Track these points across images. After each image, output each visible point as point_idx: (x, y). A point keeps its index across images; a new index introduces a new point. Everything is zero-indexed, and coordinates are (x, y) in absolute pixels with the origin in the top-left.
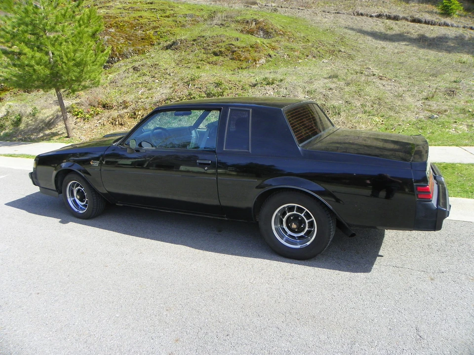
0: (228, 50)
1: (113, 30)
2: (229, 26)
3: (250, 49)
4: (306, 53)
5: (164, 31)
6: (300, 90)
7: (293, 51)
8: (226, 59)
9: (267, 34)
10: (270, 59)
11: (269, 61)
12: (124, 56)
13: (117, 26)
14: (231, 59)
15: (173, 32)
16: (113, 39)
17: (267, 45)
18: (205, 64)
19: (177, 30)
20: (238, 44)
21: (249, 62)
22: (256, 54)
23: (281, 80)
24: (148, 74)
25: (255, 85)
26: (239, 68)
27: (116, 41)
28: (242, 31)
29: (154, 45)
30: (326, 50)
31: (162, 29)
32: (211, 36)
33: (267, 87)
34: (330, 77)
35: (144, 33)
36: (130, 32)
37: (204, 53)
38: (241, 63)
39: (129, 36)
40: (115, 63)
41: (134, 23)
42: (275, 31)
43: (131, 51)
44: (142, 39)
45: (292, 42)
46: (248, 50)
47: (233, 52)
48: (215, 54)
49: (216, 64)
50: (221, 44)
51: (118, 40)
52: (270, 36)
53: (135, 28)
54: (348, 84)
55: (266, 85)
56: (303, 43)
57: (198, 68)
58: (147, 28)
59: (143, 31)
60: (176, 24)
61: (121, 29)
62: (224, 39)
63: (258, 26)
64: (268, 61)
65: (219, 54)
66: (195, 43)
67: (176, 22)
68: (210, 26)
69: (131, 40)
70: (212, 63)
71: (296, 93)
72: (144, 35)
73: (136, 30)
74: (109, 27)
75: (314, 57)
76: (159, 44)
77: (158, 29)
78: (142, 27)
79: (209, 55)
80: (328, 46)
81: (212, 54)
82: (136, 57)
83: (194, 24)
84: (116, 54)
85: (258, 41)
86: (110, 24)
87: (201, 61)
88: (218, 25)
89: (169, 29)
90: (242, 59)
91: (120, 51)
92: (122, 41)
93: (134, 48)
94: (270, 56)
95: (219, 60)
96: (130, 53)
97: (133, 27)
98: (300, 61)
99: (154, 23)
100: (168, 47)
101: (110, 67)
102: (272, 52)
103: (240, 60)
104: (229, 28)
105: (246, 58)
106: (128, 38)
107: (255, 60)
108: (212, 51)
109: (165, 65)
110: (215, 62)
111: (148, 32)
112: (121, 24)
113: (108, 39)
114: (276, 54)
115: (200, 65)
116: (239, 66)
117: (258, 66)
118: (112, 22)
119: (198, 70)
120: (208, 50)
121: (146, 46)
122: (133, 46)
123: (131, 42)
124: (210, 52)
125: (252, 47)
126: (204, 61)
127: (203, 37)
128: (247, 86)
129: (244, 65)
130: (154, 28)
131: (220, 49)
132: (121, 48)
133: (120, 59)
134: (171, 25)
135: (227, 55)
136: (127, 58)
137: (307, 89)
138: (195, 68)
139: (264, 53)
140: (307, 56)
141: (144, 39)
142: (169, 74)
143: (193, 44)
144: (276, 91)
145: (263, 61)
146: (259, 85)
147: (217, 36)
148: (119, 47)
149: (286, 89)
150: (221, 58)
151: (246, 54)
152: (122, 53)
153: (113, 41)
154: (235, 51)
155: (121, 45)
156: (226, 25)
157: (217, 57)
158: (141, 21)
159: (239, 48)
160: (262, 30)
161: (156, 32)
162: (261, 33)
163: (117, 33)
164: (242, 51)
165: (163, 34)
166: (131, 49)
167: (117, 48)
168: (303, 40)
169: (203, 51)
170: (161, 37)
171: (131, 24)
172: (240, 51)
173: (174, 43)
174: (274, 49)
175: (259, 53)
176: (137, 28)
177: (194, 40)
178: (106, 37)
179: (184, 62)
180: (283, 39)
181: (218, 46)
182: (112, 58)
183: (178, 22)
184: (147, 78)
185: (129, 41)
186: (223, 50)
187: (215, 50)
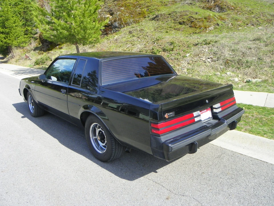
0: (189, 21)
1: (123, 9)
2: (194, 5)
3: (204, 20)
4: (247, 22)
5: (153, 8)
6: (227, 49)
7: (237, 21)
8: (186, 27)
9: (221, 9)
10: (217, 27)
11: (217, 28)
12: (127, 24)
13: (126, 6)
14: (190, 27)
15: (158, 9)
16: (122, 14)
17: (218, 17)
18: (172, 30)
19: (162, 8)
20: (196, 16)
21: (202, 29)
22: (207, 24)
23: (216, 42)
24: (136, 35)
25: (197, 45)
26: (194, 33)
27: (124, 15)
28: (203, 8)
29: (145, 17)
30: (265, 19)
31: (152, 7)
32: (180, 11)
33: (205, 46)
34: (254, 40)
35: (141, 10)
36: (133, 10)
37: (173, 23)
38: (196, 29)
39: (132, 12)
40: (122, 28)
41: (136, 4)
42: (228, 7)
43: (132, 21)
44: (139, 14)
45: (239, 14)
46: (203, 21)
47: (192, 22)
48: (180, 23)
49: (179, 30)
50: (185, 17)
51: (125, 14)
52: (224, 11)
53: (136, 7)
54: (266, 45)
55: (205, 44)
56: (248, 15)
57: (167, 32)
58: (143, 7)
59: (141, 9)
60: (162, 4)
61: (128, 7)
62: (188, 14)
63: (215, 3)
64: (215, 28)
65: (182, 23)
66: (169, 16)
67: (162, 2)
68: (183, 5)
69: (132, 15)
70: (177, 29)
71: (223, 51)
72: (140, 11)
73: (136, 8)
74: (121, 6)
75: (253, 25)
76: (149, 17)
77: (150, 8)
78: (140, 6)
79: (176, 24)
80: (268, 16)
81: (178, 24)
82: (134, 25)
83: (173, 4)
84: (123, 23)
85: (211, 14)
86: (122, 5)
87: (171, 28)
88: (188, 4)
89: (157, 7)
90: (197, 27)
91: (125, 21)
92: (127, 15)
93: (133, 19)
94: (218, 25)
95: (181, 27)
96: (131, 22)
97: (135, 6)
98: (240, 28)
99: (148, 3)
100: (153, 19)
101: (119, 31)
102: (220, 22)
103: (196, 28)
104: (195, 6)
105: (200, 26)
106: (131, 13)
107: (206, 28)
108: (179, 21)
109: (147, 30)
110: (179, 28)
111: (143, 9)
112: (128, 5)
113: (119, 14)
114: (223, 24)
115: (168, 31)
116: (194, 32)
117: (207, 31)
118: (123, 4)
119: (167, 34)
120: (176, 21)
121: (141, 18)
122: (133, 18)
123: (132, 16)
124: (178, 22)
125: (206, 19)
126: (172, 28)
127: (175, 12)
128: (191, 45)
129: (198, 31)
130: (148, 7)
131: (184, 20)
132: (126, 19)
133: (125, 26)
134: (158, 4)
135: (187, 24)
136: (129, 25)
137: (233, 48)
138: (165, 32)
139: (214, 23)
140: (247, 24)
141: (140, 14)
142: (148, 36)
143: (168, 17)
144: (210, 49)
145: (212, 28)
146: (200, 45)
147: (184, 11)
148: (125, 19)
149: (217, 47)
150: (183, 26)
151: (200, 23)
152: (126, 22)
153: (122, 15)
154: (193, 21)
155: (126, 18)
156: (193, 4)
157: (181, 25)
158: (140, 2)
159: (196, 19)
160: (218, 6)
161: (148, 9)
162: (217, 9)
163: (125, 10)
164: (198, 21)
165: (152, 11)
166: (132, 20)
167: (124, 19)
168: (249, 12)
169: (173, 21)
170: (151, 13)
171: (134, 4)
172: (196, 21)
173: (157, 16)
174: (222, 19)
175: (210, 22)
176: (137, 7)
177: (169, 14)
178: (118, 13)
179: (159, 28)
180: (232, 13)
181: (183, 18)
182: (120, 25)
183: (163, 3)
184: (135, 38)
185: (131, 15)
186: (185, 20)
187: (180, 21)
